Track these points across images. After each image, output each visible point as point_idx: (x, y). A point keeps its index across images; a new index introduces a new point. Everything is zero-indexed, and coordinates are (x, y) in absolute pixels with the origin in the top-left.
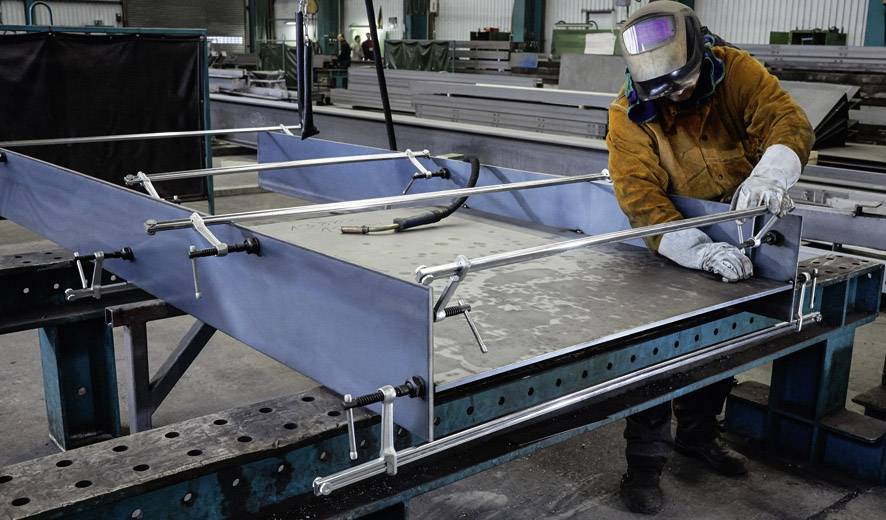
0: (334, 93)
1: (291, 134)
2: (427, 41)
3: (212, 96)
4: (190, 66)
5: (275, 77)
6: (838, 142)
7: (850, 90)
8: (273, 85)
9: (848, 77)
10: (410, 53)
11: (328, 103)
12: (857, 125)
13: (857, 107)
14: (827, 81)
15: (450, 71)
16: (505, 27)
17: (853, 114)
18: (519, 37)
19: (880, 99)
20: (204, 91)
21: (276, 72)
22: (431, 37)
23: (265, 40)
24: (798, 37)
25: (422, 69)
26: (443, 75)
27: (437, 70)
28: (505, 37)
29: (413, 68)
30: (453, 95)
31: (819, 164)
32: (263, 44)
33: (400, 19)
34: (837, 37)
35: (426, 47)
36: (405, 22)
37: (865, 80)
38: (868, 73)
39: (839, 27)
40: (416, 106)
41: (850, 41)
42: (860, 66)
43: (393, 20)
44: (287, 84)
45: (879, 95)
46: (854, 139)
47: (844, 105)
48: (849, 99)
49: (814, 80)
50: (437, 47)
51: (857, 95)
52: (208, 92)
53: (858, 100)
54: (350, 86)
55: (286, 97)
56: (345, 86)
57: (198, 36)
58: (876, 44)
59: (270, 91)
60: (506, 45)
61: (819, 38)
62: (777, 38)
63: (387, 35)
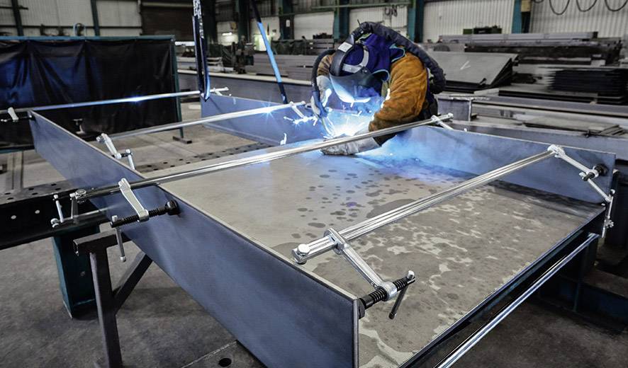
0: (247, 67)
1: (221, 95)
2: (291, 40)
3: (179, 71)
4: (166, 56)
5: (218, 61)
6: (508, 84)
7: (513, 56)
8: (217, 65)
9: (510, 49)
10: (283, 46)
11: (244, 72)
12: (517, 74)
13: (516, 65)
14: (499, 52)
15: (304, 54)
16: (330, 32)
17: (515, 69)
18: (337, 37)
19: (527, 60)
20: (174, 69)
21: (218, 58)
22: (293, 38)
23: (213, 43)
24: (477, 31)
25: (290, 54)
26: (301, 56)
27: (298, 54)
28: (330, 37)
29: (286, 53)
30: (307, 67)
31: (499, 95)
32: (211, 45)
33: (278, 30)
34: (497, 30)
35: (291, 43)
36: (280, 31)
37: (519, 50)
38: (520, 47)
39: (497, 25)
40: (288, 72)
41: (503, 32)
42: (516, 43)
43: (275, 31)
44: (224, 64)
45: (526, 58)
46: (515, 82)
47: (510, 64)
48: (513, 60)
49: (492, 52)
50: (296, 43)
51: (516, 59)
52: (177, 69)
53: (517, 61)
54: (255, 64)
55: (223, 70)
56: (252, 64)
57: (170, 39)
58: (517, 32)
59: (215, 68)
60: (332, 40)
61: (487, 31)
62: (467, 32)
63: (272, 38)
